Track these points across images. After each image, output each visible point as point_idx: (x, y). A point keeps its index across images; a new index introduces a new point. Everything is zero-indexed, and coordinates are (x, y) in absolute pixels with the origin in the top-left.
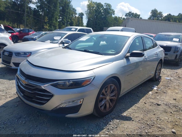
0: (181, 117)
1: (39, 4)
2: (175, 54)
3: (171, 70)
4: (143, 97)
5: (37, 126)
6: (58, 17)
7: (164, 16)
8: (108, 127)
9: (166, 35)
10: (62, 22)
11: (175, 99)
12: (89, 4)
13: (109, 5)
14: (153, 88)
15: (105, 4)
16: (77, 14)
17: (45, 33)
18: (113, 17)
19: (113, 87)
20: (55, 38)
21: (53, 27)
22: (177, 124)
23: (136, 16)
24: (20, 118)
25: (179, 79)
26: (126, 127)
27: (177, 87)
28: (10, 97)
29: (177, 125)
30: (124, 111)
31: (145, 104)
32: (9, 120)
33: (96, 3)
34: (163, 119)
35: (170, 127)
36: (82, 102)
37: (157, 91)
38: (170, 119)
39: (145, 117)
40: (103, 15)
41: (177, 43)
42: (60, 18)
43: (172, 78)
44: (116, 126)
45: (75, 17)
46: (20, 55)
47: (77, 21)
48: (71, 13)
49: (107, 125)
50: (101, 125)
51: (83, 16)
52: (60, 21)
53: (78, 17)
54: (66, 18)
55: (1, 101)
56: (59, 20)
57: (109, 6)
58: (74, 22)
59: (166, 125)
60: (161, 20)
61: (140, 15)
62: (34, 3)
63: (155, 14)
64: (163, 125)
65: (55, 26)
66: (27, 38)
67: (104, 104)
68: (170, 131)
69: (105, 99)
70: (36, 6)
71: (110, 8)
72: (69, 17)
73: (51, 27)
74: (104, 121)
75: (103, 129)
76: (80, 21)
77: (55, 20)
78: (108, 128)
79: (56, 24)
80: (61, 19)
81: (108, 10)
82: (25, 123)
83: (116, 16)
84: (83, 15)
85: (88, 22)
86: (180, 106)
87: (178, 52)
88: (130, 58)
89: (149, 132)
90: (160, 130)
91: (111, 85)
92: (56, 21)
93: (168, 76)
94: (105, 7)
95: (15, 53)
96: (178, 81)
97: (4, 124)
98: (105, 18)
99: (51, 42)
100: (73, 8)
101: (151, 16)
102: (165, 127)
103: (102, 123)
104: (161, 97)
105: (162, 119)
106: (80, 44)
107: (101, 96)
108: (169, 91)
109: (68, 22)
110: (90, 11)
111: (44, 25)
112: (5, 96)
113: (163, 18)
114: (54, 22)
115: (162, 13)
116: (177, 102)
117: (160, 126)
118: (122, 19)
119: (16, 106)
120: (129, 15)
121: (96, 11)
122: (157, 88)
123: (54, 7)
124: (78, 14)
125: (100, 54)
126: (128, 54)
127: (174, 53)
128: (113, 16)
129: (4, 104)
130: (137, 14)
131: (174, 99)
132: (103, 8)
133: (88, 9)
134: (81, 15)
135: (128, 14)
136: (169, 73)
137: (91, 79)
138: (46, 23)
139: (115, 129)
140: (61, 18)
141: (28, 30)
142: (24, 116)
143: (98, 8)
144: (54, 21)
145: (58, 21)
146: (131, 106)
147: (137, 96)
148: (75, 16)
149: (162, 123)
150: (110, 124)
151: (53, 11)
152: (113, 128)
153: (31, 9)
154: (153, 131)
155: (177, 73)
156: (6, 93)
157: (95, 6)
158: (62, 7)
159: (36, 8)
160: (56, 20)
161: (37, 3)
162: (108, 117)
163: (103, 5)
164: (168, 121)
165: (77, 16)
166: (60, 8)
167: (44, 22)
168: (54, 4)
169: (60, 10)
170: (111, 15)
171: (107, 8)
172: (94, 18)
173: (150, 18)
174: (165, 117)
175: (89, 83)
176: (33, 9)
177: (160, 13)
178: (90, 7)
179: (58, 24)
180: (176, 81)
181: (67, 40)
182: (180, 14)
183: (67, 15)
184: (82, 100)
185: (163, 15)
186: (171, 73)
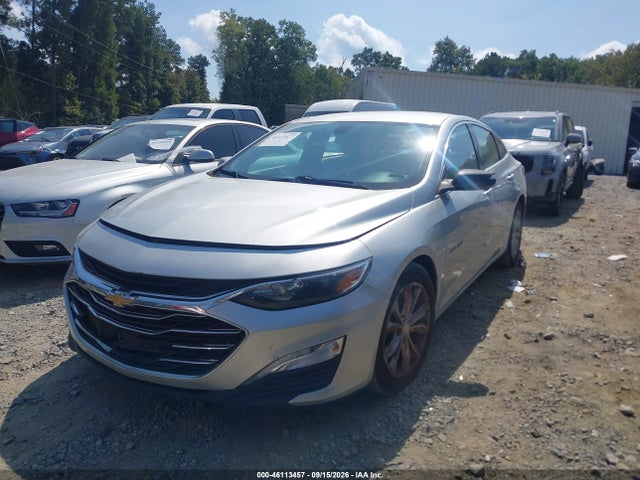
0: (628, 367)
1: (38, 29)
2: (547, 179)
3: (540, 230)
4: (492, 320)
5: (184, 452)
6: (113, 72)
7: (476, 62)
8: (424, 421)
9: (508, 120)
10: (132, 92)
11: (591, 316)
12: (223, 24)
13: (294, 29)
14: (510, 288)
15: (282, 23)
16: (183, 60)
17: (79, 131)
18: (312, 70)
19: (419, 291)
20: (155, 144)
21: (97, 110)
22: (626, 387)
23: (390, 62)
24: (108, 432)
25: (575, 255)
26: (480, 415)
27: (580, 280)
28: (34, 366)
29: (629, 390)
30: (455, 369)
31: (508, 338)
32: (70, 446)
33: (249, 22)
34: (581, 378)
35: (612, 398)
36: (340, 348)
37: (528, 298)
38: (599, 375)
39: (526, 379)
40: (275, 63)
41: (546, 144)
42: (121, 78)
43: (555, 255)
44: (451, 418)
45: (179, 71)
46: (33, 213)
47: (185, 86)
48: (162, 57)
49: (421, 418)
50: (401, 420)
51: (206, 68)
52: (122, 86)
53: (187, 72)
54: (146, 76)
55: (5, 383)
56: (118, 85)
57: (294, 31)
58: (176, 90)
59: (595, 395)
60: (469, 74)
61: (400, 59)
62: (17, 25)
63: (449, 56)
64: (587, 395)
65: (107, 107)
66: (15, 154)
67: (398, 349)
68: (615, 410)
69: (399, 331)
70: (27, 35)
71: (298, 39)
72: (154, 72)
73: (89, 111)
74: (405, 408)
75: (412, 432)
76: (197, 87)
77: (103, 82)
78: (425, 425)
79: (109, 99)
80: (125, 79)
81: (294, 45)
82: (134, 448)
83: (321, 66)
84: (207, 64)
85: (225, 87)
86: (612, 336)
87: (553, 170)
88: (453, 194)
89: (556, 422)
90: (585, 410)
91: (415, 284)
92: (108, 89)
93: (540, 249)
94: (281, 35)
95: (11, 206)
96: (575, 263)
97: (58, 462)
98: (285, 72)
99: (140, 158)
100: (167, 38)
101: (438, 63)
102: (596, 402)
103: (400, 414)
104: (547, 314)
105: (578, 378)
106: (262, 160)
107: (390, 324)
108: (562, 294)
109: (151, 89)
110: (229, 47)
111: (64, 104)
112: (16, 365)
113: (476, 67)
114: (102, 90)
115: (469, 51)
116: (598, 325)
117: (579, 400)
118: (342, 74)
119: (74, 393)
120: (365, 58)
121: (251, 49)
122: (523, 289)
123: (96, 36)
124: (187, 61)
125: (358, 187)
126: (447, 183)
127: (543, 174)
128: (312, 64)
129: (24, 392)
130: (391, 56)
131: (587, 316)
132: (276, 36)
133: (223, 43)
134: (200, 63)
135: (360, 55)
136: (539, 240)
137: (362, 267)
138: (70, 96)
139: (449, 427)
140: (124, 75)
141: (12, 125)
142: (120, 423)
143: (259, 37)
144: (100, 86)
145: (117, 88)
146: (469, 351)
147: (475, 317)
148: (176, 68)
149: (583, 392)
150: (427, 413)
151: (93, 51)
152: (441, 423)
153: (10, 47)
154: (566, 419)
155: (561, 236)
156: (15, 353)
157: (248, 32)
158: (127, 36)
159: (27, 41)
160: (110, 86)
161: (28, 25)
162: (412, 391)
163: (273, 27)
164: (597, 384)
165: (184, 67)
166: (120, 40)
167: (63, 92)
168: (94, 27)
169: (121, 46)
170: (305, 61)
171: (288, 39)
172: (247, 72)
173: (433, 69)
174: (583, 372)
175: (357, 282)
176: (16, 46)
177: (465, 52)
178: (228, 34)
179: (115, 97)
180: (568, 262)
181: (198, 148)
182: (525, 52)
183: (147, 64)
184: (340, 342)
185: (474, 57)
186: (546, 239)
